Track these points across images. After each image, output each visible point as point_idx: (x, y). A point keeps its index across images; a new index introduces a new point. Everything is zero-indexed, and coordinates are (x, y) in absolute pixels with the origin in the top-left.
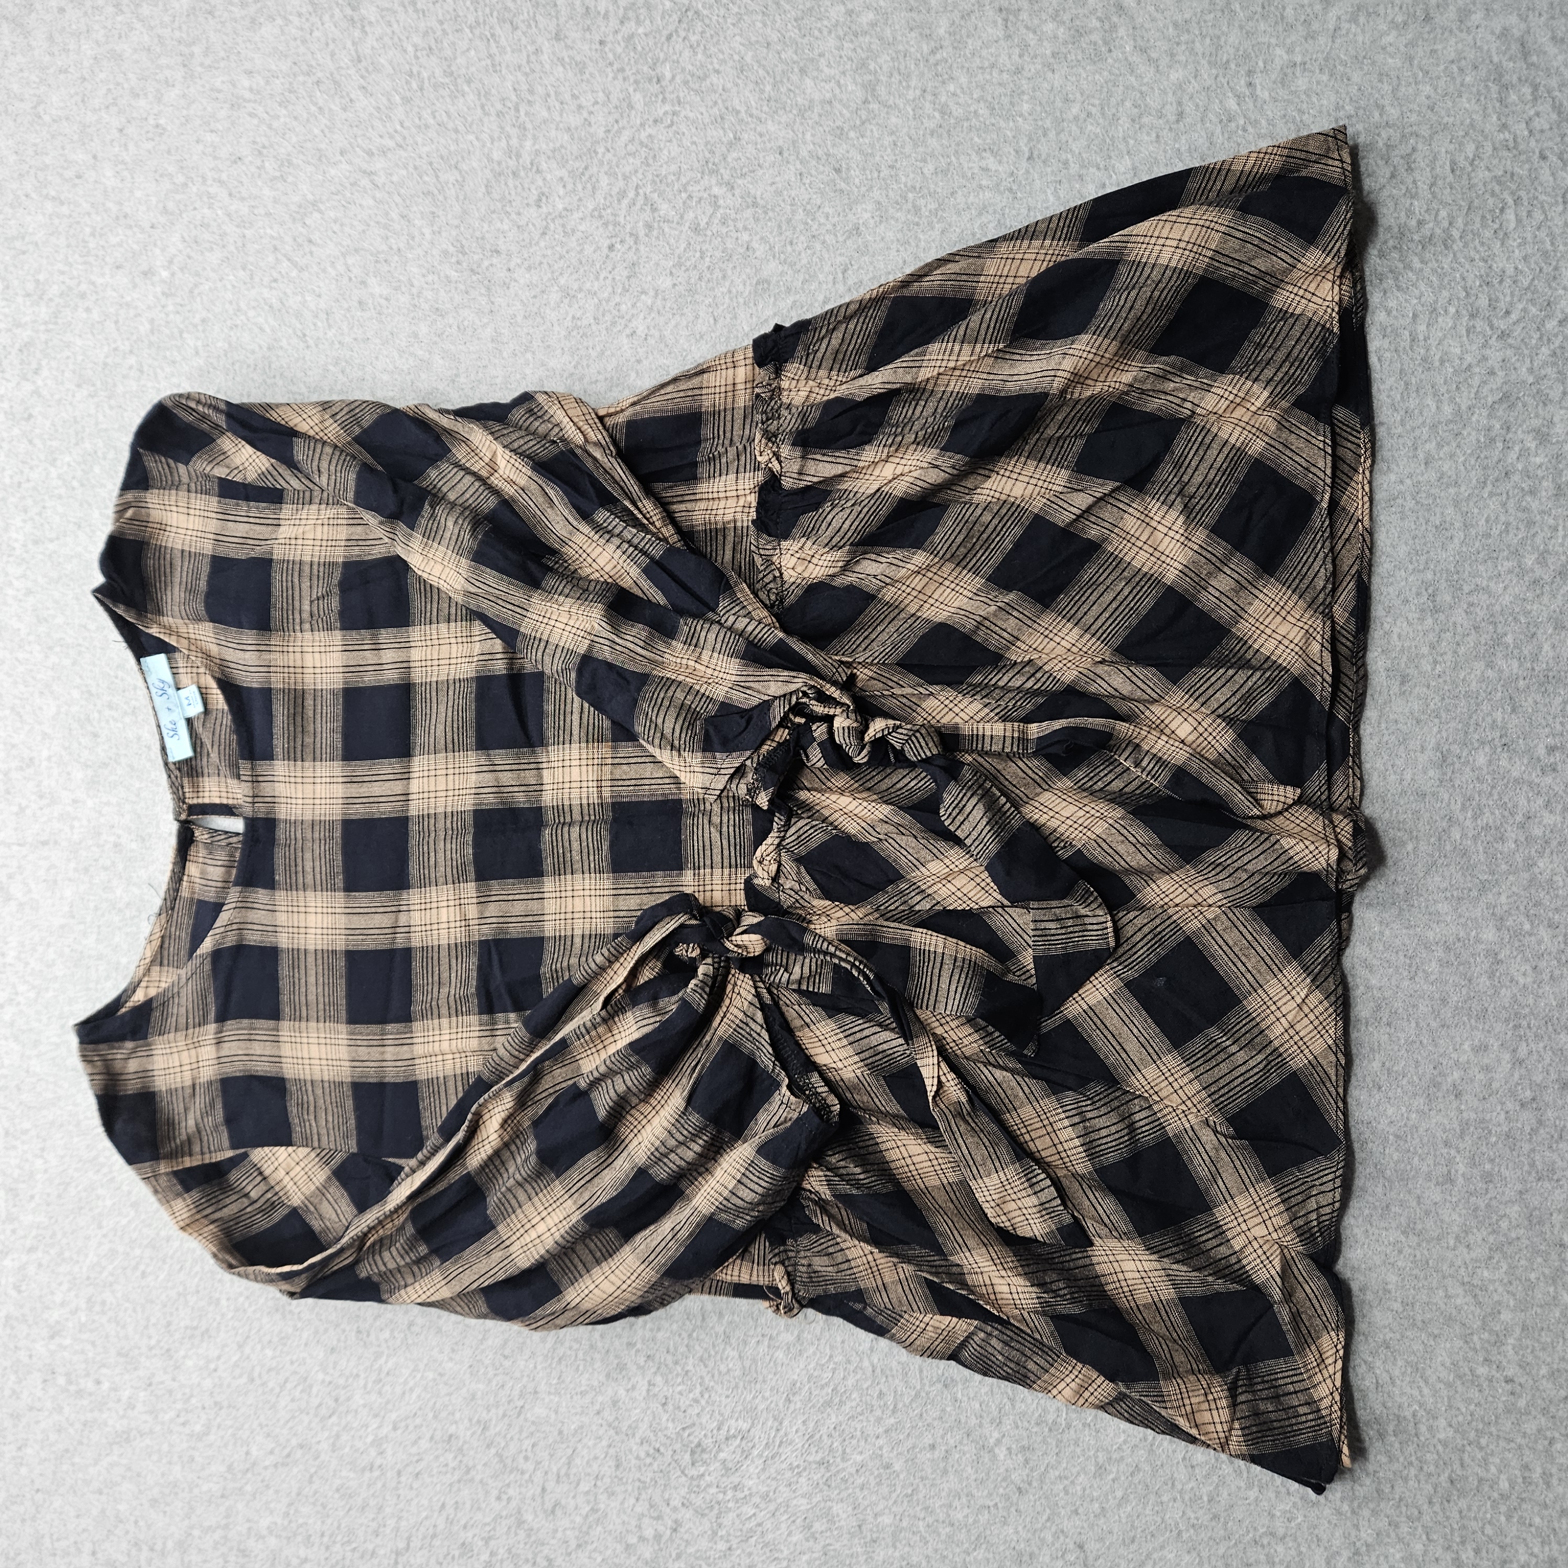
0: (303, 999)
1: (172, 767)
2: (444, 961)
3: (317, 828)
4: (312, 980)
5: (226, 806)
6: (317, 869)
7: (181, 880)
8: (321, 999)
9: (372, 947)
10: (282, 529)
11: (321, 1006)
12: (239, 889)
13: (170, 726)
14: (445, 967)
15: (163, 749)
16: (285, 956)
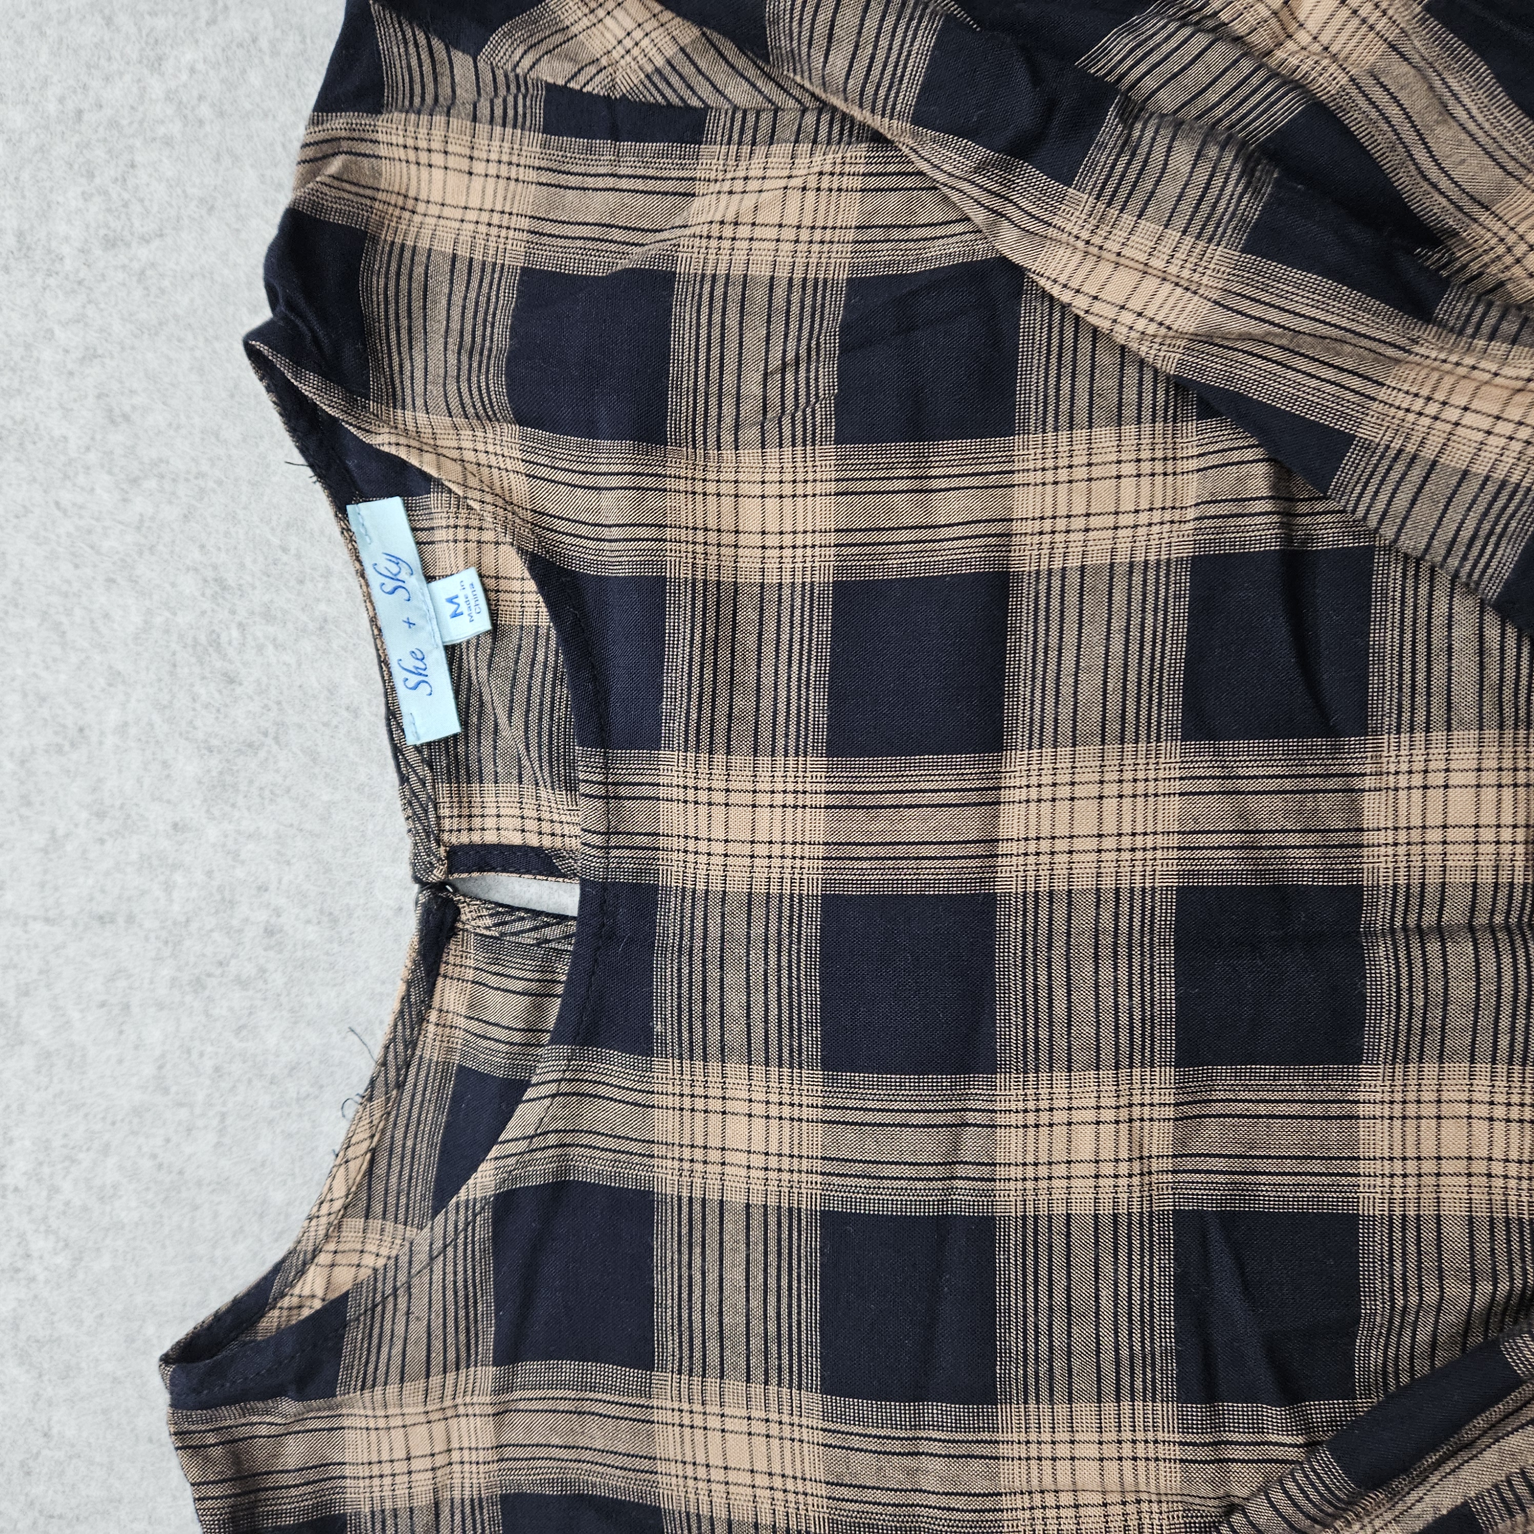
0: (712, 1321)
1: (412, 757)
2: (1083, 1256)
3: (758, 912)
4: (735, 1276)
5: (538, 851)
6: (757, 1012)
7: (422, 1019)
8: (757, 1327)
9: (888, 1210)
10: (697, 203)
11: (756, 1343)
12: (565, 1049)
13: (410, 663)
14: (1083, 1272)
15: (393, 715)
16: (670, 1216)
